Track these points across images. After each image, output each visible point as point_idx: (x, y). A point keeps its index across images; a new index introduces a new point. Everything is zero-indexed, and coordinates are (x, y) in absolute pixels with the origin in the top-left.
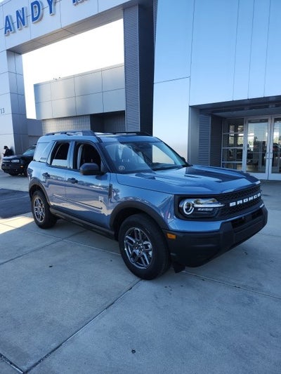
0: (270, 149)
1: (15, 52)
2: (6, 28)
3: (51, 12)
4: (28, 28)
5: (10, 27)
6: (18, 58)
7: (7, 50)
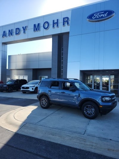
0: (101, 84)
1: (5, 44)
2: (3, 35)
3: (24, 32)
4: (13, 36)
5: (5, 35)
6: (6, 45)
7: (2, 43)
